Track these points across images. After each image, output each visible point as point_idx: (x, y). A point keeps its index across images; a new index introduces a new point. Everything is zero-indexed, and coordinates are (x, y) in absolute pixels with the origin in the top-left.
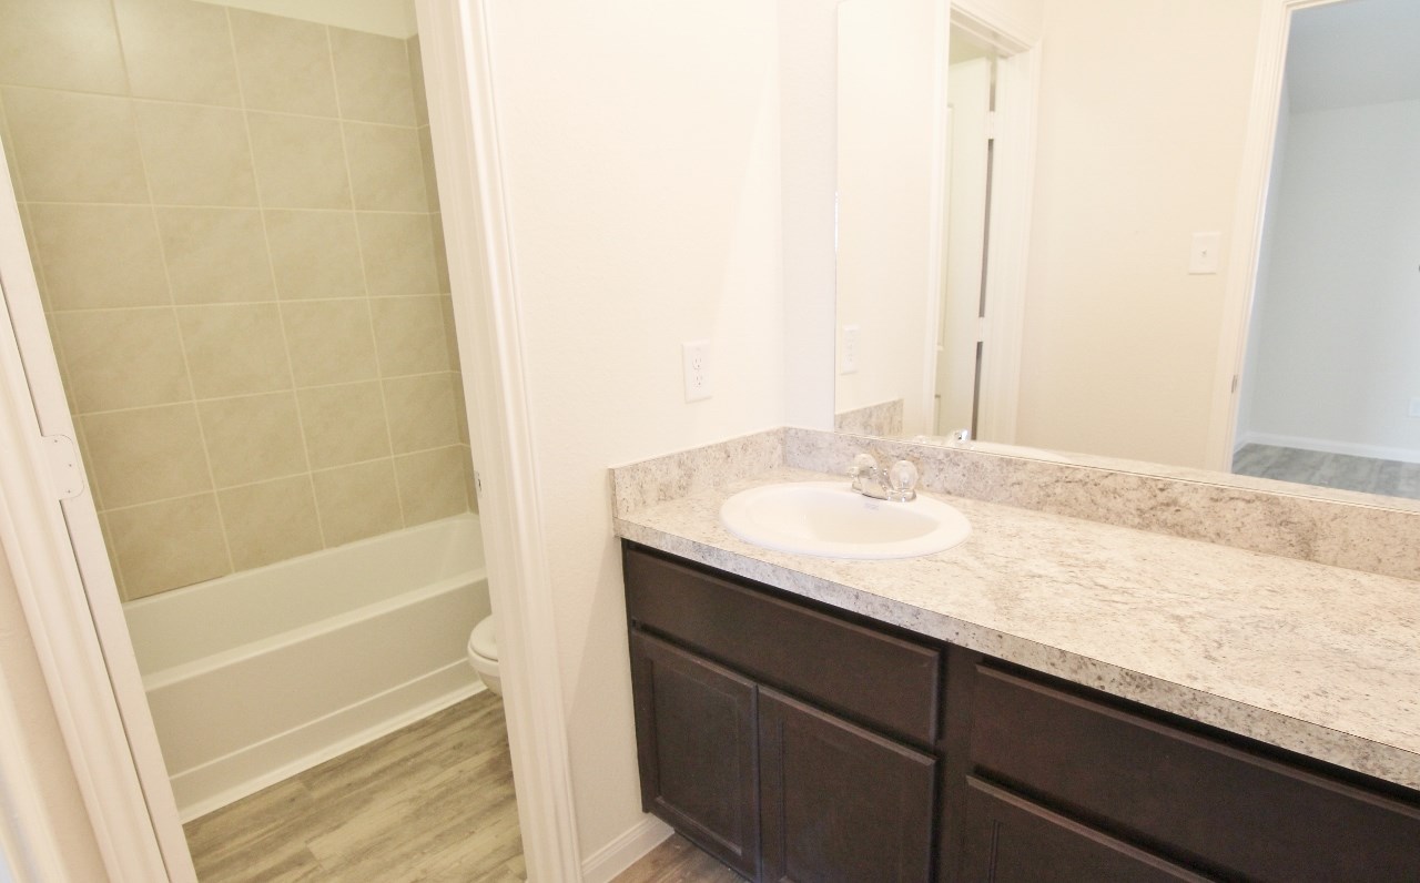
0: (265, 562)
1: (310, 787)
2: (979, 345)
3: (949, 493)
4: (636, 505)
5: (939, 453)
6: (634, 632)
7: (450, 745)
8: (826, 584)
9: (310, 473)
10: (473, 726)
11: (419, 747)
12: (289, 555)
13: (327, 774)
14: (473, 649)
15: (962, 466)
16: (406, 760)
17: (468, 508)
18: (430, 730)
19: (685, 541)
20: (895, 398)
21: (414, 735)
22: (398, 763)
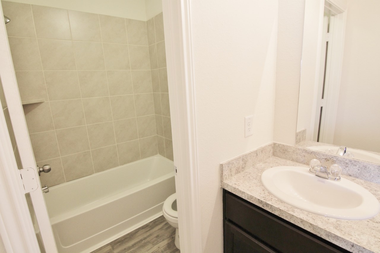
0: (103, 170)
1: (113, 249)
2: (322, 108)
3: (350, 175)
4: (229, 176)
5: (346, 160)
6: (226, 222)
7: (155, 235)
8: (334, 236)
9: (116, 144)
10: (161, 229)
11: (145, 236)
12: (110, 168)
13: (118, 244)
14: (164, 210)
15: (358, 166)
16: (141, 240)
17: (158, 153)
18: (149, 229)
19: (254, 198)
20: (303, 129)
21: (144, 230)
22: (139, 242)
